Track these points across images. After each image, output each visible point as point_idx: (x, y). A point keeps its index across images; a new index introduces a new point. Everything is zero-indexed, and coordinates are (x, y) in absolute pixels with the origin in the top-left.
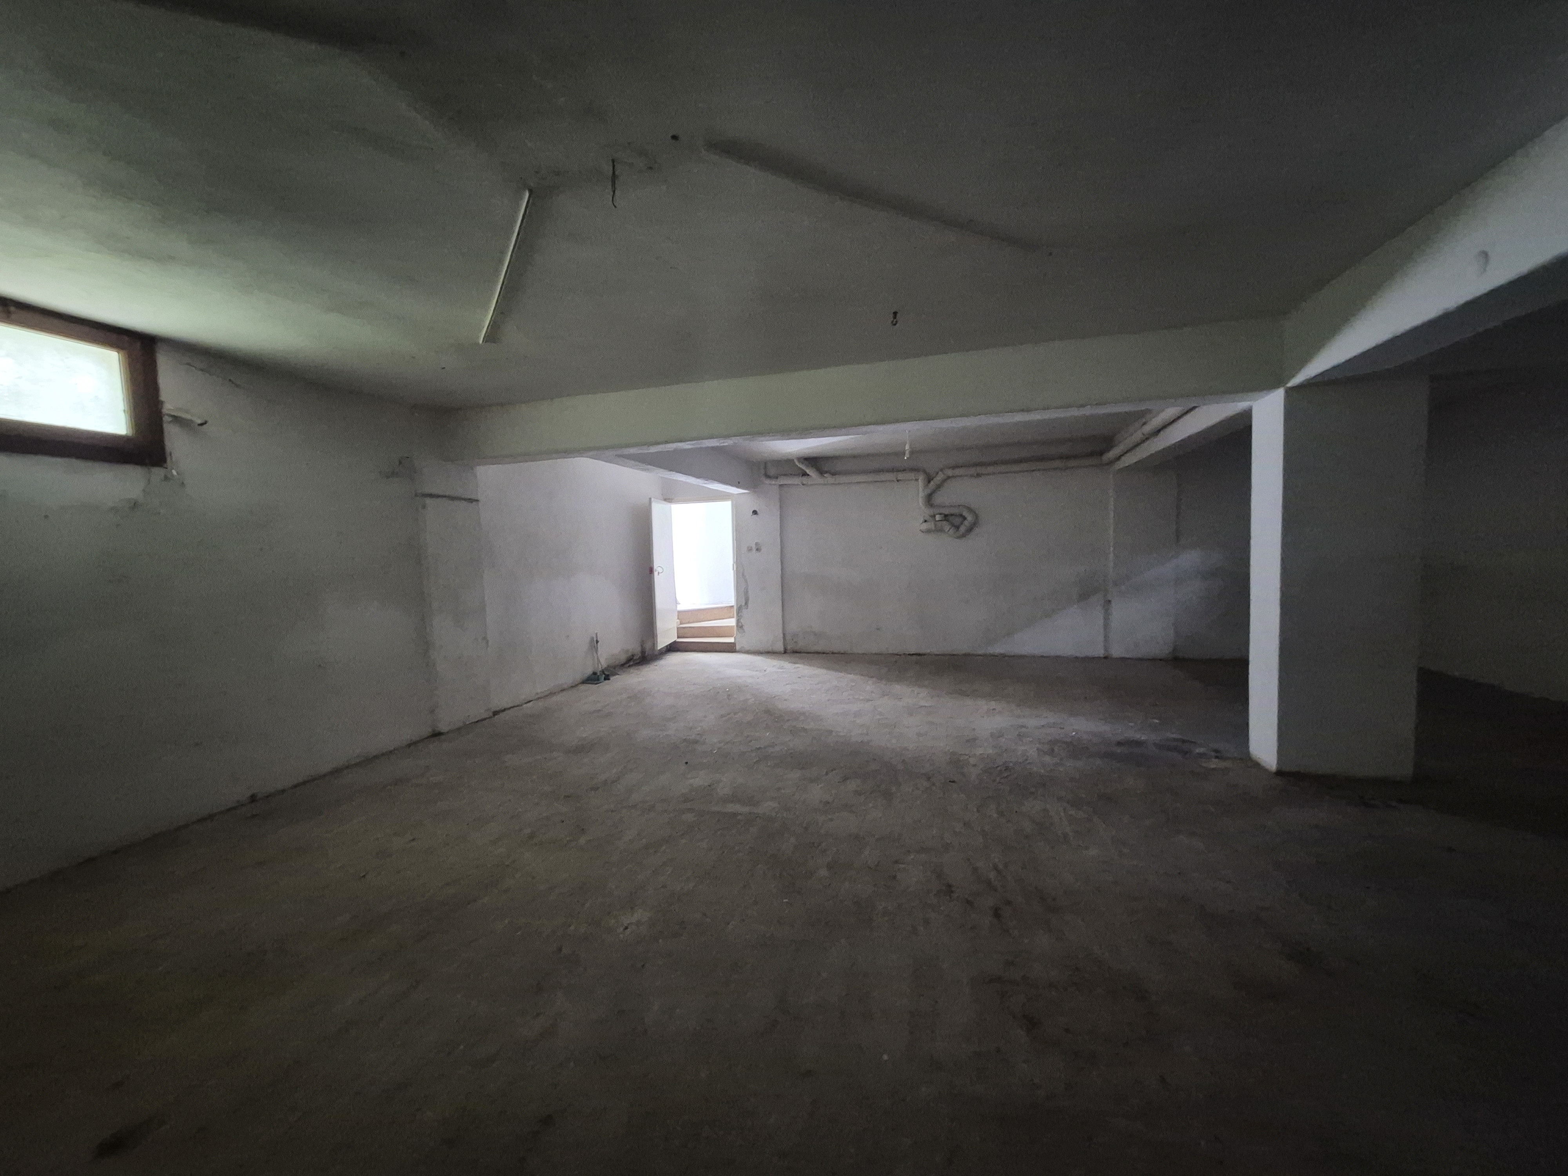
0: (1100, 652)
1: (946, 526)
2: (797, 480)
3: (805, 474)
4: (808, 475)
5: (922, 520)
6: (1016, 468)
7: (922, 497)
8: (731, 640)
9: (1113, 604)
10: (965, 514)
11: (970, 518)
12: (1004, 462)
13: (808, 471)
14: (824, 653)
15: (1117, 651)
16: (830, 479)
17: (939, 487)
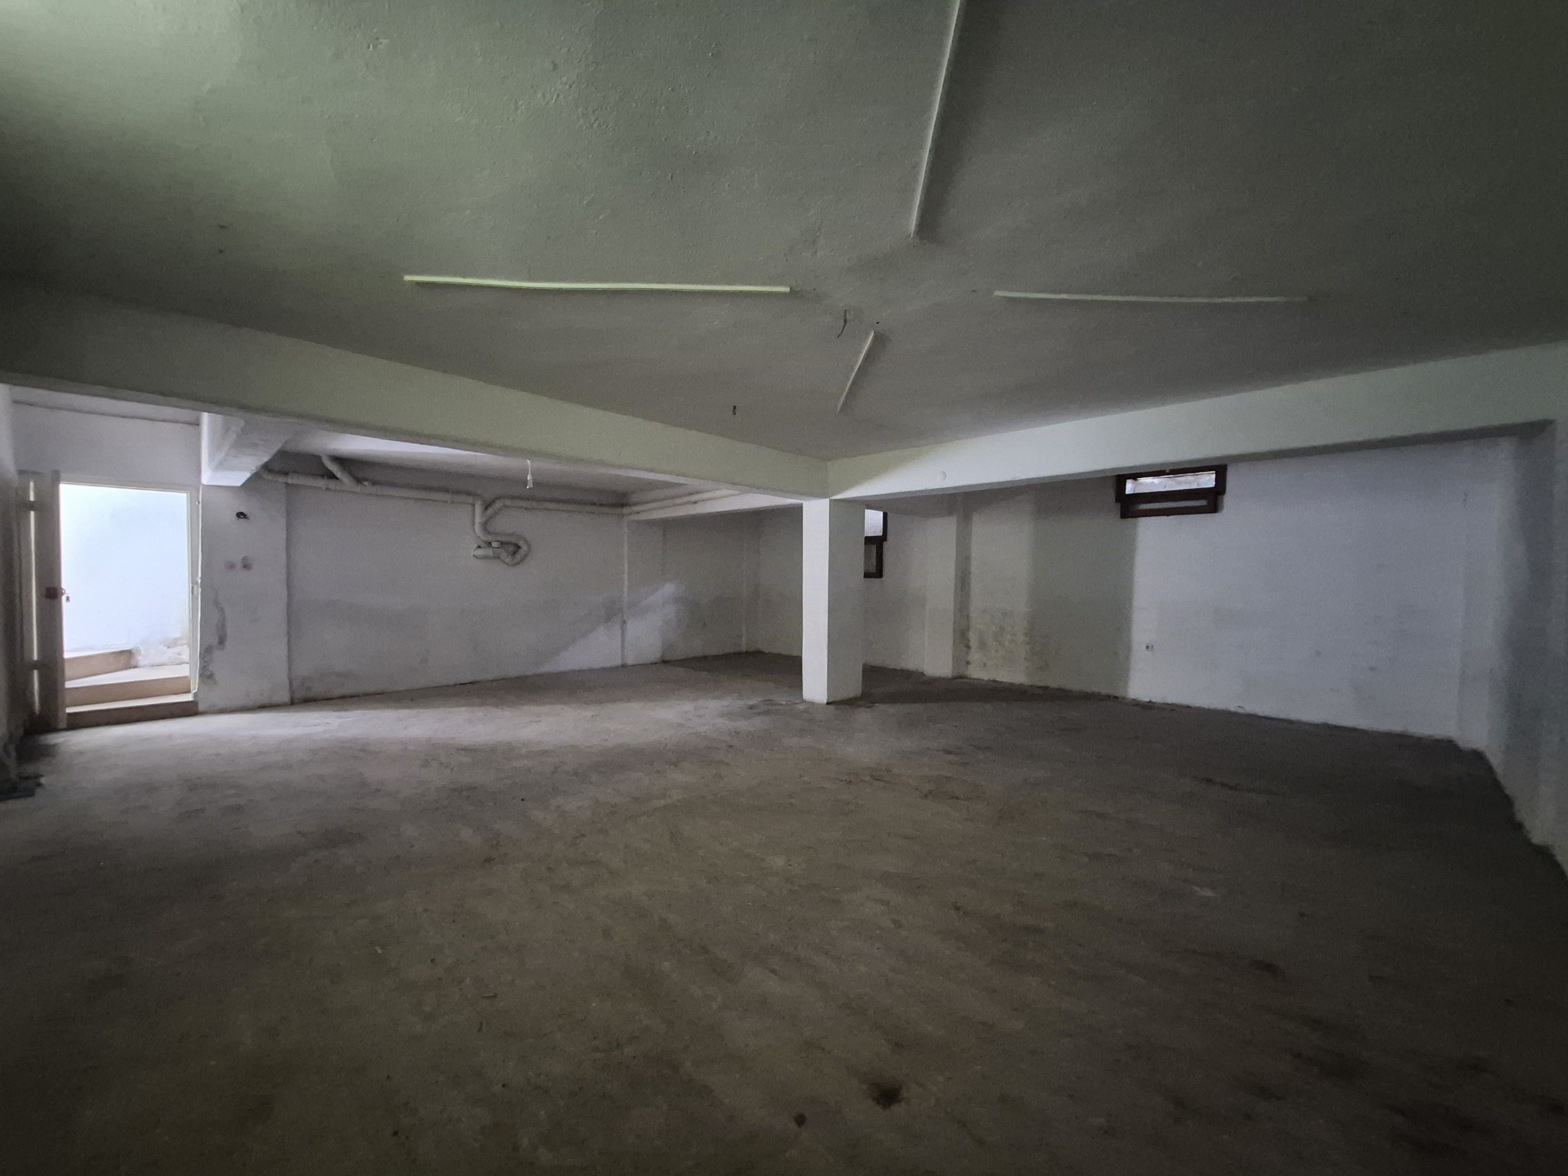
0: (618, 662)
1: (504, 555)
2: (321, 483)
3: (332, 476)
4: (337, 479)
5: (475, 546)
6: (561, 506)
7: (480, 523)
8: (188, 698)
9: (628, 625)
10: (521, 543)
11: (524, 547)
12: (554, 501)
13: (339, 474)
14: (351, 697)
15: (630, 661)
16: (368, 487)
17: (496, 514)
